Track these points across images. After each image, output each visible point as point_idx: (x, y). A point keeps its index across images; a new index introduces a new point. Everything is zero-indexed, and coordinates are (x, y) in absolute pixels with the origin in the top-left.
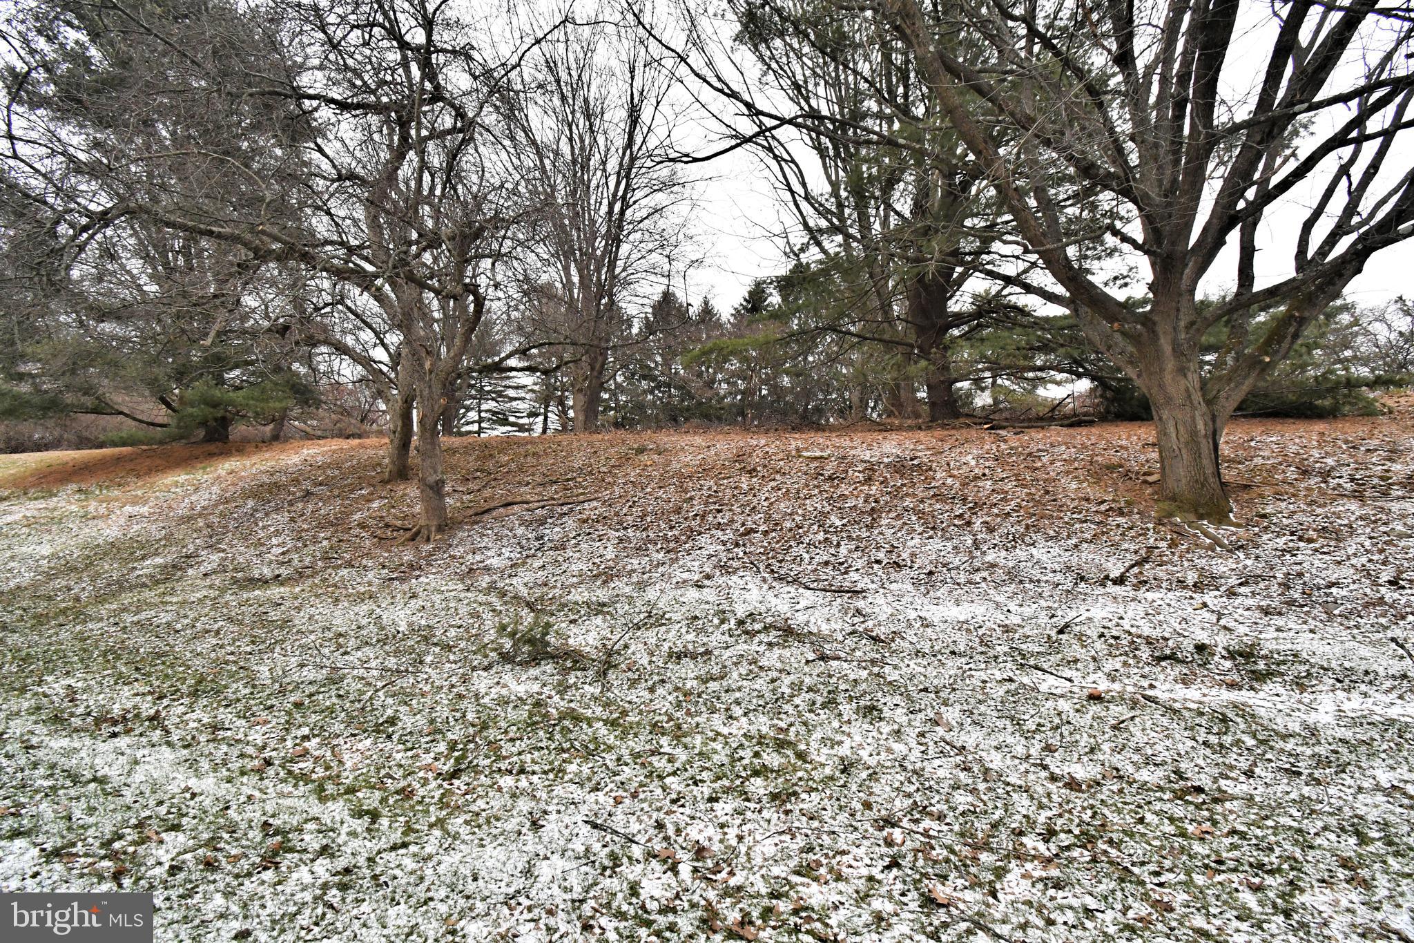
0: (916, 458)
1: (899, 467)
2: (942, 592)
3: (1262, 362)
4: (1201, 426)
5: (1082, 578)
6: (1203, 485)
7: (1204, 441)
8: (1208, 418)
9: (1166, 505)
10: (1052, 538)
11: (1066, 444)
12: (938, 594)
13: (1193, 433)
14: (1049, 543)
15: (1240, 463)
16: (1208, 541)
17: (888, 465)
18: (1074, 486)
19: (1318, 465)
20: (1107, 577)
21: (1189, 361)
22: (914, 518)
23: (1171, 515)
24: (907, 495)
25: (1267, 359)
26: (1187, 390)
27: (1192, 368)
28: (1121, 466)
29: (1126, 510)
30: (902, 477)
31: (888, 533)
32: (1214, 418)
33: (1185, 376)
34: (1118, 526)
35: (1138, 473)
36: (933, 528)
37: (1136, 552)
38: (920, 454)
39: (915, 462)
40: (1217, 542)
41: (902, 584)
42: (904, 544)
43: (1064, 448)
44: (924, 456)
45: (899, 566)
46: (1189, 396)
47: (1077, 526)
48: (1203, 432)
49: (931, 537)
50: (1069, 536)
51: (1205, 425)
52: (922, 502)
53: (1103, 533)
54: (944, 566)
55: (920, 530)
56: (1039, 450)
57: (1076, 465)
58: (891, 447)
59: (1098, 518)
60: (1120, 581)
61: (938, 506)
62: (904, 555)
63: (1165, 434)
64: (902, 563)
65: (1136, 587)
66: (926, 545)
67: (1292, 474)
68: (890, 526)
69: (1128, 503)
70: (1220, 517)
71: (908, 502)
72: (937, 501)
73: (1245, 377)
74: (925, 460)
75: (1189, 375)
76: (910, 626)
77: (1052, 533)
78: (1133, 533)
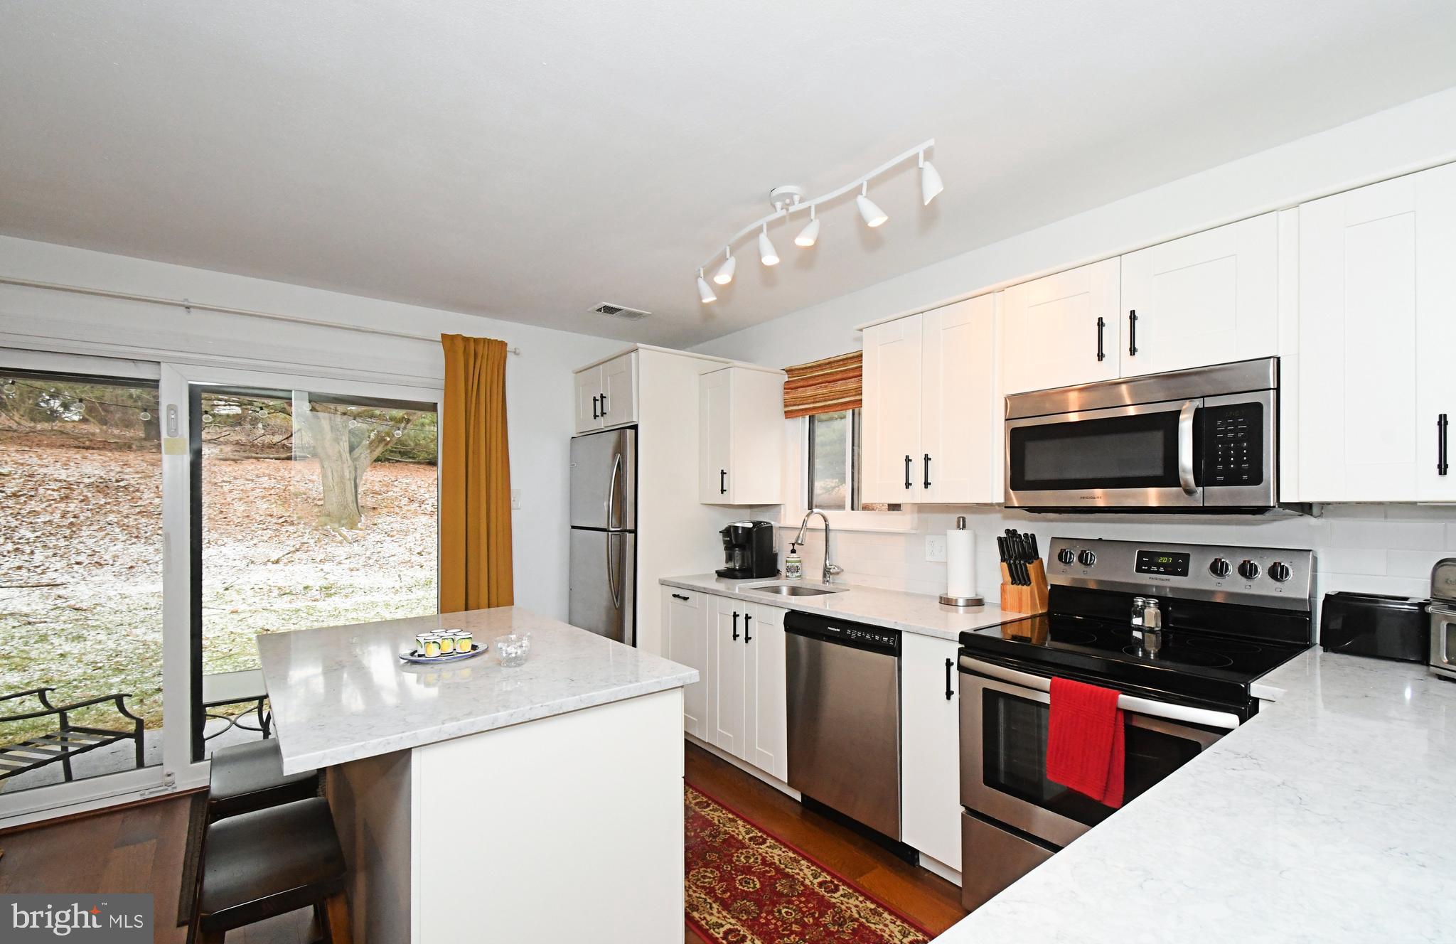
0: (122, 480)
1: (102, 487)
2: (140, 578)
3: (385, 440)
4: (347, 474)
5: (252, 562)
6: (345, 508)
7: (348, 482)
8: (352, 469)
9: (323, 519)
10: (239, 540)
11: (269, 475)
12: (137, 580)
13: (342, 477)
14: (237, 544)
15: (380, 494)
16: (341, 538)
17: (88, 486)
18: (265, 506)
19: (420, 498)
20: (269, 561)
21: (341, 435)
22: (118, 530)
23: (326, 525)
24: (112, 511)
25: (388, 439)
26: (340, 452)
27: (344, 439)
28: (305, 494)
29: (295, 522)
30: (106, 495)
31: (90, 542)
32: (356, 469)
33: (338, 443)
34: (287, 531)
35: (314, 499)
36: (137, 537)
37: (294, 546)
38: (126, 477)
39: (122, 484)
40: (345, 538)
41: (104, 575)
42: (106, 550)
43: (266, 478)
44: (131, 478)
45: (101, 565)
46: (341, 456)
47: (260, 532)
48: (348, 477)
49: (134, 543)
50: (252, 539)
51: (350, 472)
52: (127, 517)
53: (276, 536)
54: (145, 562)
55: (124, 538)
56: (224, 481)
57: (272, 492)
58: (93, 467)
59: (277, 527)
60: (277, 562)
61: (143, 520)
62: (106, 557)
63: (326, 477)
64: (103, 562)
65: (286, 564)
66: (128, 549)
67: (405, 501)
68: (90, 536)
69: (299, 518)
70: (352, 526)
71: (111, 517)
72: (143, 516)
73: (377, 447)
74: (132, 482)
75: (341, 444)
76: (110, 599)
77: (240, 537)
78: (296, 535)
